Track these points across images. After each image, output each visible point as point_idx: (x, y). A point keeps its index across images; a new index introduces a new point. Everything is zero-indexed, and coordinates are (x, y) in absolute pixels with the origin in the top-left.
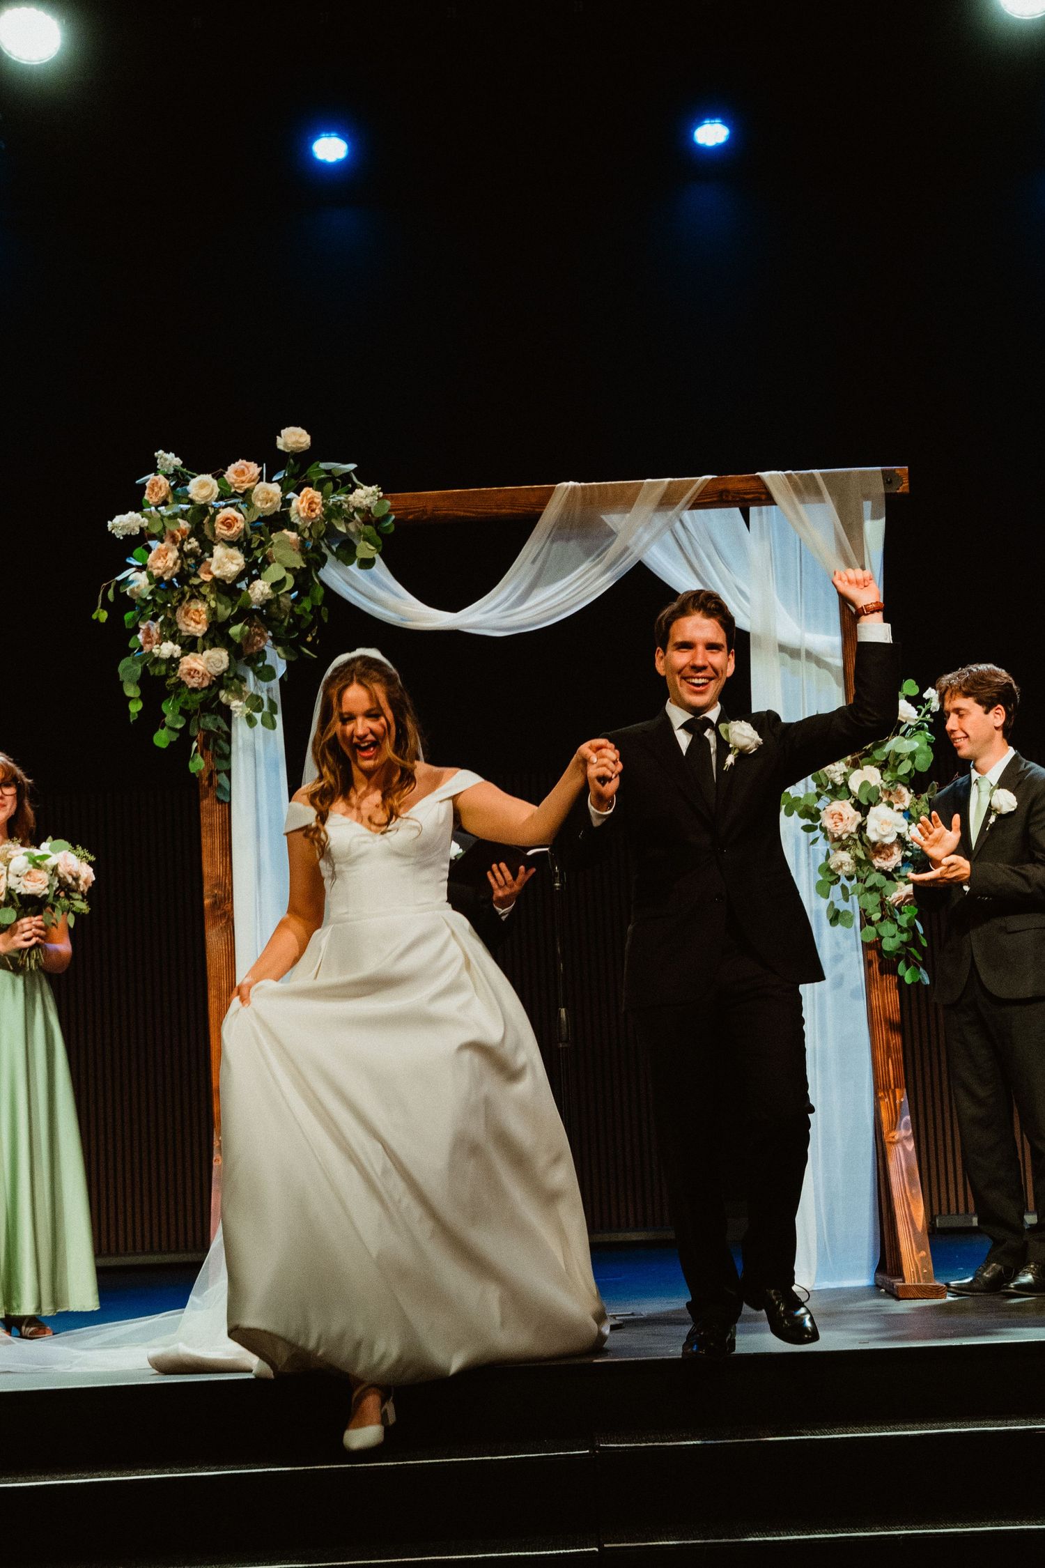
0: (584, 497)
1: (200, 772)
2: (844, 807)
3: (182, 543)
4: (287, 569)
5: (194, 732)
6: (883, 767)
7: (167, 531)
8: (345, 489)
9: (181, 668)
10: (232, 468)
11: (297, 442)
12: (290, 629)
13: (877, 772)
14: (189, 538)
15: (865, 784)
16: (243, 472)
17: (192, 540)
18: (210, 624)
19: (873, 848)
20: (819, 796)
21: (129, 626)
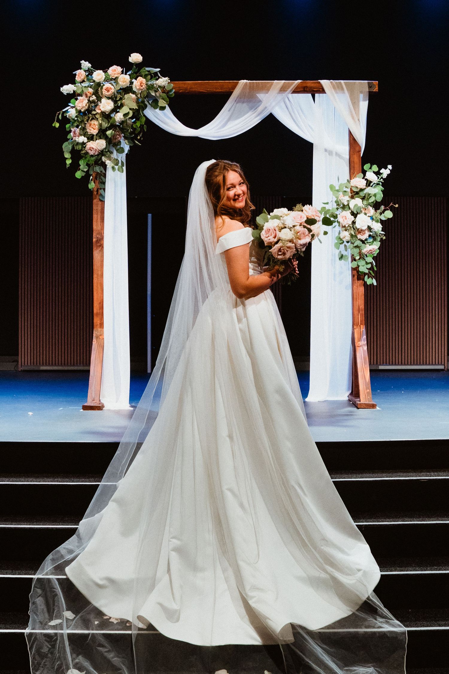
0: (250, 87)
1: (93, 189)
2: (347, 213)
3: (89, 97)
4: (130, 109)
5: (91, 172)
6: (363, 199)
7: (84, 92)
8: (155, 78)
9: (87, 147)
10: (111, 69)
11: (137, 59)
12: (131, 133)
13: (361, 200)
14: (92, 95)
15: (356, 205)
16: (115, 70)
17: (94, 96)
18: (99, 130)
19: (358, 231)
20: (337, 209)
21: (68, 130)
